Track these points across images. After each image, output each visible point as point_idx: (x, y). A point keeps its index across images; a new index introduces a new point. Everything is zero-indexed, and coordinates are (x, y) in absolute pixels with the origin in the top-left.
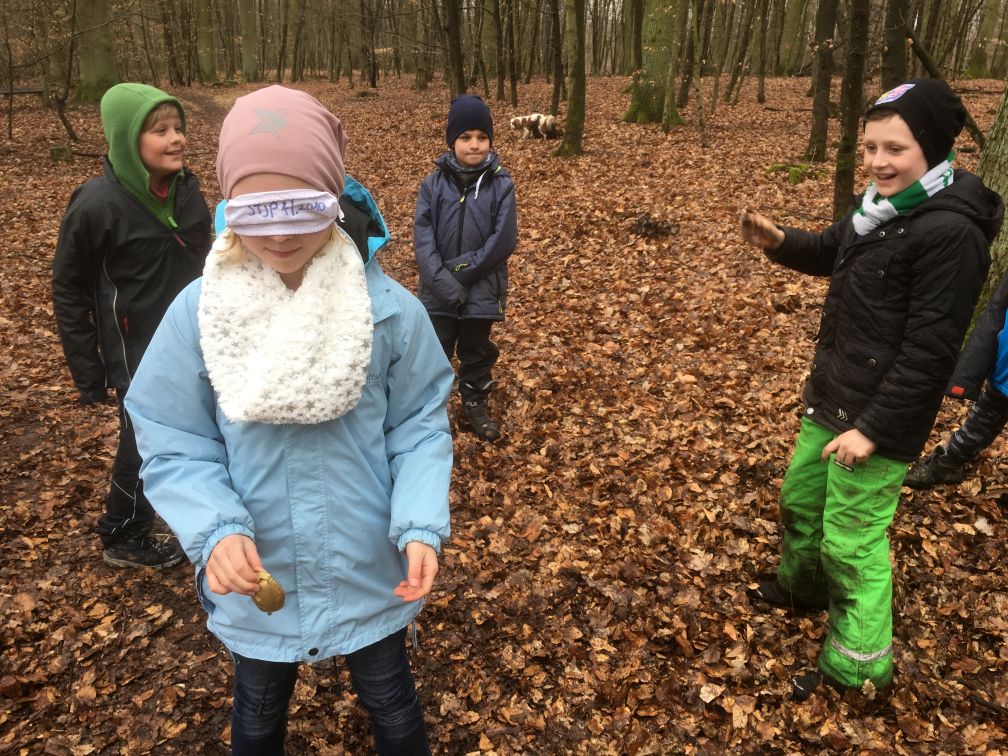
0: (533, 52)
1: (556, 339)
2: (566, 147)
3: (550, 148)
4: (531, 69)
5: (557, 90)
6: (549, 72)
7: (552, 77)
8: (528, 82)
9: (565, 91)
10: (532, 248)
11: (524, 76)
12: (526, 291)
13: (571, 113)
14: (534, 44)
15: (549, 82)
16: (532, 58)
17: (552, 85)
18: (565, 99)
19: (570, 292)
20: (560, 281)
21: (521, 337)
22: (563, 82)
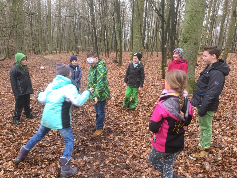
0: (111, 47)
1: (118, 91)
2: (119, 64)
3: (116, 65)
4: (111, 50)
5: (117, 54)
6: (115, 51)
7: (116, 52)
8: (111, 53)
9: (118, 55)
10: (113, 79)
11: (110, 52)
12: (113, 85)
13: (120, 58)
14: (112, 46)
15: (115, 53)
16: (111, 48)
17: (116, 54)
18: (118, 56)
19: (120, 85)
20: (118, 83)
21: (112, 90)
22: (118, 53)
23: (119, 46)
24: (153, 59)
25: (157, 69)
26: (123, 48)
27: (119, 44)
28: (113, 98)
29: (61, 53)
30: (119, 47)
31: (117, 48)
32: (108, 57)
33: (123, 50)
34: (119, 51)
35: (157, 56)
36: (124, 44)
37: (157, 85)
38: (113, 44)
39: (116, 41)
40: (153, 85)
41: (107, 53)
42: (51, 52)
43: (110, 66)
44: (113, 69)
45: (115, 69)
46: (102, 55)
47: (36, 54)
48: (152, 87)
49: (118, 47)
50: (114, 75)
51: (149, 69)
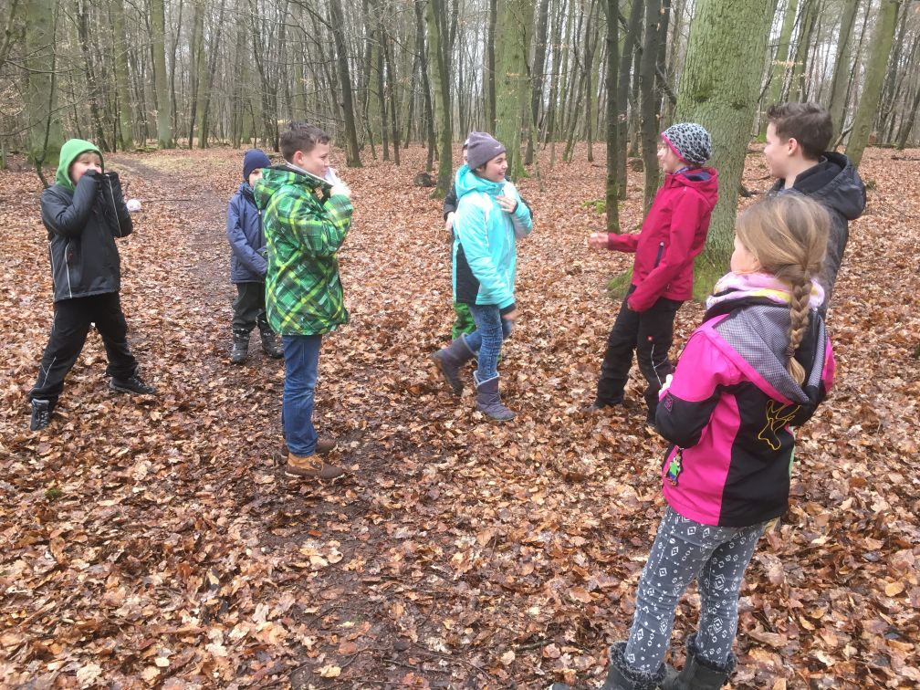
0: (410, 122)
2: (439, 191)
3: (427, 193)
4: (408, 136)
5: (431, 152)
6: (424, 139)
7: (426, 143)
8: (406, 147)
9: (437, 153)
10: (418, 249)
11: (403, 143)
12: (416, 270)
13: (442, 167)
14: (410, 117)
15: (423, 147)
16: (410, 127)
17: (427, 150)
18: (437, 159)
20: (437, 265)
21: (414, 292)
22: (436, 147)
23: (438, 117)
24: (574, 169)
25: (589, 207)
26: (456, 126)
27: (440, 109)
28: (418, 319)
29: (208, 147)
30: (439, 120)
31: (431, 126)
32: (398, 164)
33: (456, 136)
34: (440, 136)
35: (591, 159)
36: (461, 113)
37: (588, 269)
38: (417, 111)
39: (428, 97)
40: (575, 270)
41: (391, 149)
42: (166, 145)
43: (403, 197)
44: (416, 211)
45: (423, 209)
46: (374, 155)
47: (108, 150)
48: (570, 276)
49: (435, 122)
50: (421, 232)
51: (556, 208)
